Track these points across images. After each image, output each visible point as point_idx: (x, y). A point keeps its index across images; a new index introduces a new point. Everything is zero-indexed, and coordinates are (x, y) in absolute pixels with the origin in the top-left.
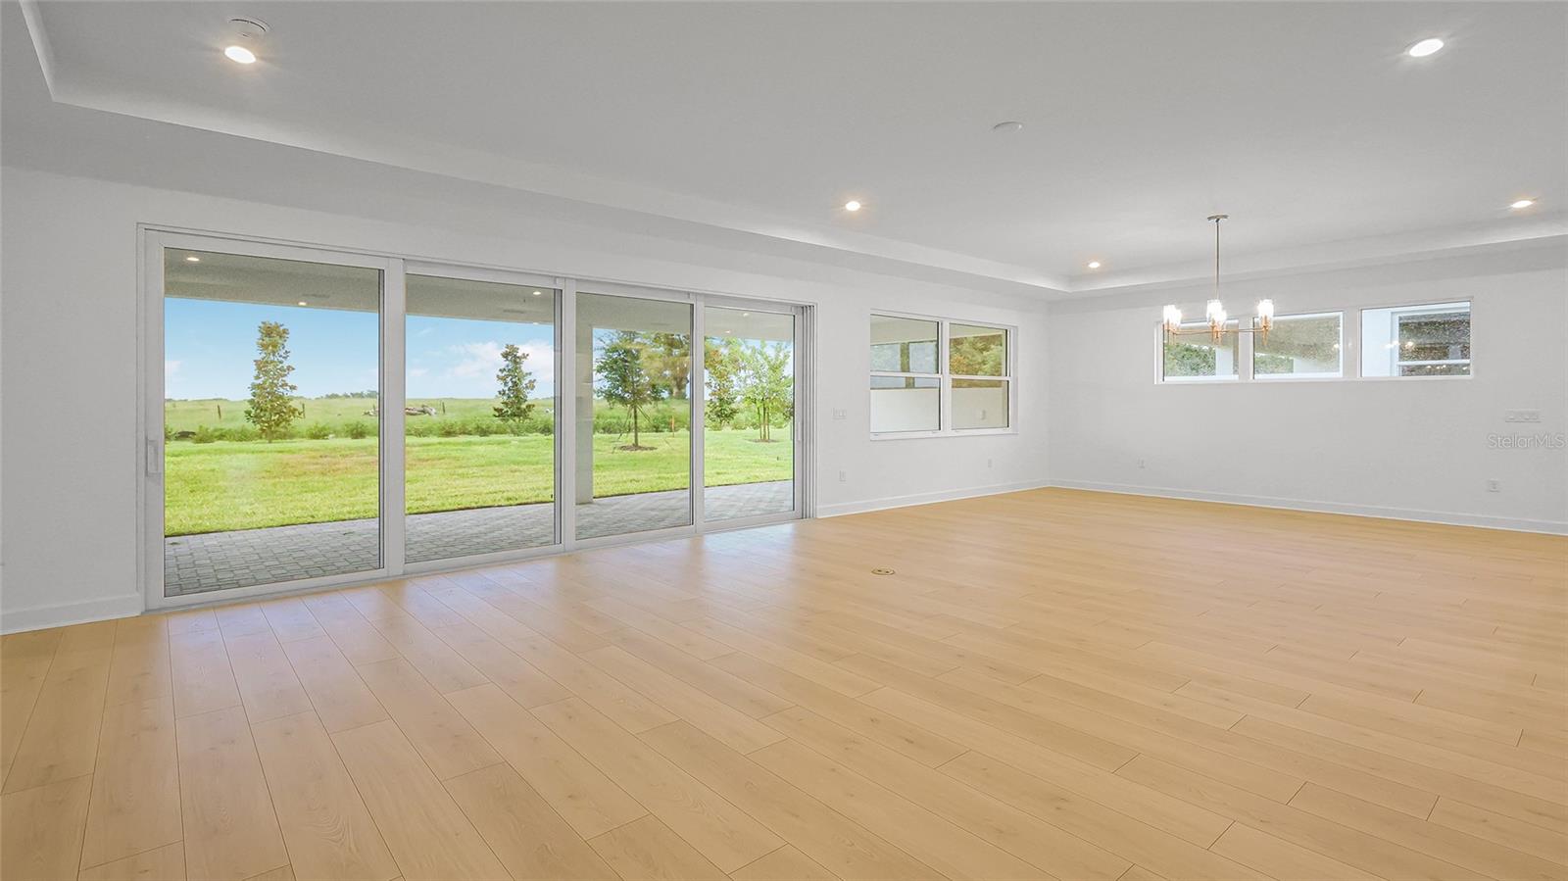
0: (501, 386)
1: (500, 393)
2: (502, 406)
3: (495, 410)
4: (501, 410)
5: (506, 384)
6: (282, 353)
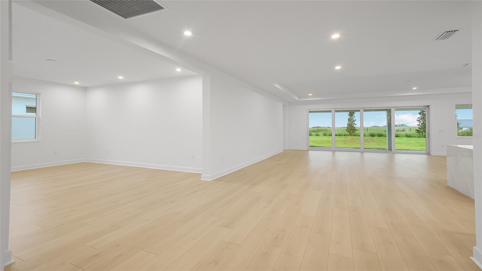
0: (418, 123)
1: (418, 125)
2: (418, 129)
3: (416, 130)
4: (418, 130)
5: (420, 122)
6: (353, 117)
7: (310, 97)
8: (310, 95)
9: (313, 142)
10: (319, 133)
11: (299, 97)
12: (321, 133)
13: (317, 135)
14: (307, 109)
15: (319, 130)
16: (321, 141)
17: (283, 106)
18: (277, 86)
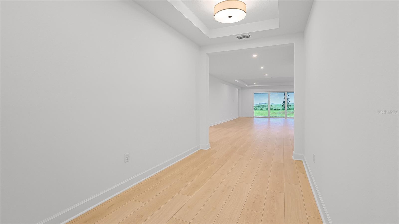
7: (255, 84)
8: (255, 83)
9: (258, 113)
10: (263, 108)
11: (248, 85)
12: (264, 108)
13: (261, 109)
14: (253, 92)
15: (264, 105)
16: (263, 113)
17: (238, 90)
18: (236, 80)
